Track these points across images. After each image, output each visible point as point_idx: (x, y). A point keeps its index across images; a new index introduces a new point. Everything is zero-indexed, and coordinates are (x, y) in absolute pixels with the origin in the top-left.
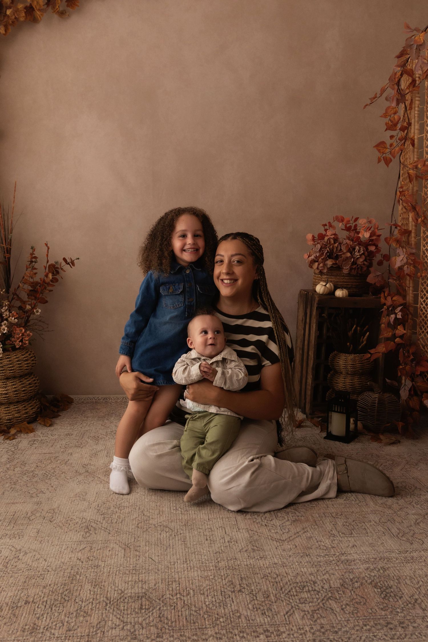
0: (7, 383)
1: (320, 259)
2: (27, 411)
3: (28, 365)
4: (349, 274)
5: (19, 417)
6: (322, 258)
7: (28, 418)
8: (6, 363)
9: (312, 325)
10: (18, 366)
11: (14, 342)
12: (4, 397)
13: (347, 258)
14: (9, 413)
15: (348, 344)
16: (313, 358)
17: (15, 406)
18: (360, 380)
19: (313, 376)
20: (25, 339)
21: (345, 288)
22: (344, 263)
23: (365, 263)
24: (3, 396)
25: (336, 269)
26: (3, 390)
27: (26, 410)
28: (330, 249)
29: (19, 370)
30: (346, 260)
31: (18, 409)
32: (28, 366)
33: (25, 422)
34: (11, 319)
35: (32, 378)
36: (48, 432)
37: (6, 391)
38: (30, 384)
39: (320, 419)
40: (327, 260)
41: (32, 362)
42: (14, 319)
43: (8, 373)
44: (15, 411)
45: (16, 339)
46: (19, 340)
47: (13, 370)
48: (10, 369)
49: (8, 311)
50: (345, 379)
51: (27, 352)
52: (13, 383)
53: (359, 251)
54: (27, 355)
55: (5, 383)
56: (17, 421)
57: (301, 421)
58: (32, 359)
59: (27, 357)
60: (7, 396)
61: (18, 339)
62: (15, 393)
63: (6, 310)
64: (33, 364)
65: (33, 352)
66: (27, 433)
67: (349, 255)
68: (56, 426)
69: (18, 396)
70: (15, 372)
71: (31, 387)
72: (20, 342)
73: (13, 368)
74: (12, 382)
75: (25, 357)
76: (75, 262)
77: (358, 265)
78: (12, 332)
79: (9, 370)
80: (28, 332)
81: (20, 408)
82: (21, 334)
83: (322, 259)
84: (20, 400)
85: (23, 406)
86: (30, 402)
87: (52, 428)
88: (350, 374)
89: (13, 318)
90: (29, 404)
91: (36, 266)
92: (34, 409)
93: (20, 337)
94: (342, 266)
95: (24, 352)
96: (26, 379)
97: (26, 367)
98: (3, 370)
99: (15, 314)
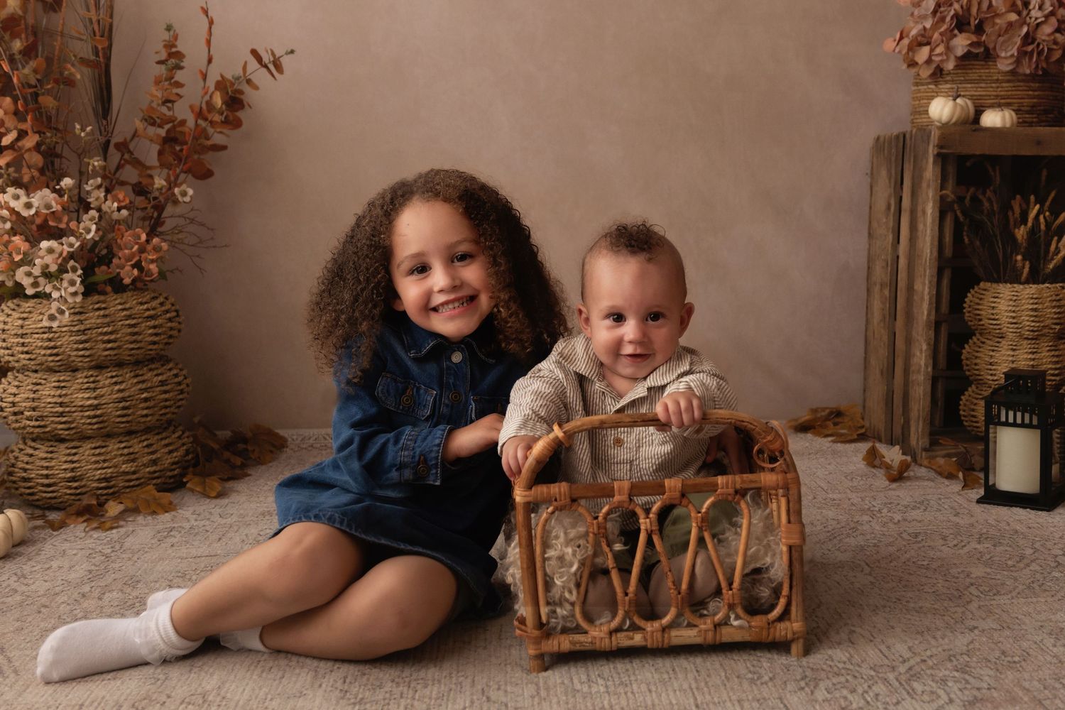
0: (98, 378)
1: (936, 36)
2: (154, 457)
3: (156, 331)
4: (1013, 72)
5: (134, 473)
6: (942, 29)
7: (158, 478)
8: (93, 321)
9: (920, 208)
10: (130, 330)
11: (119, 268)
12: (89, 417)
13: (1010, 24)
14: (104, 461)
15: (1019, 258)
16: (927, 297)
17: (121, 442)
18: (1057, 353)
19: (929, 344)
20: (146, 260)
21: (1008, 105)
22: (1001, 39)
23: (1058, 35)
24: (89, 414)
25: (980, 57)
26: (87, 395)
27: (152, 454)
28: (962, 7)
29: (131, 343)
30: (1006, 31)
31: (131, 450)
32: (156, 335)
33: (151, 487)
34: (110, 208)
35: (170, 370)
36: (213, 511)
37: (95, 398)
38: (162, 383)
39: (954, 459)
40: (955, 36)
41: (169, 325)
42: (119, 209)
44: (122, 455)
45: (123, 261)
46: (132, 263)
47: (115, 341)
48: (106, 338)
49: (102, 190)
50: (1014, 350)
51: (154, 298)
52: (114, 380)
53: (1040, 8)
54: (155, 303)
55: (92, 379)
56: (127, 484)
57: (904, 467)
58: (168, 315)
59: (154, 309)
61: (129, 260)
62: (121, 405)
63: (99, 187)
64: (171, 329)
65: (172, 300)
66: (154, 513)
67: (1013, 17)
68: (234, 497)
69: (129, 415)
70: (119, 347)
71: (165, 392)
72: (133, 266)
73: (113, 337)
74: (112, 377)
75: (148, 310)
76: (284, 61)
77: (1039, 45)
78: (114, 246)
79: (105, 342)
80: (156, 240)
81: (137, 448)
82: (136, 247)
83: (941, 34)
84: (133, 428)
85: (145, 443)
86: (164, 435)
87: (225, 501)
88: (1027, 339)
89: (116, 205)
90: (162, 439)
91: (179, 76)
92: (175, 454)
93: (133, 255)
94: (995, 48)
95: (146, 296)
96: (151, 370)
97: (151, 335)
98: (86, 341)
99: (121, 197)
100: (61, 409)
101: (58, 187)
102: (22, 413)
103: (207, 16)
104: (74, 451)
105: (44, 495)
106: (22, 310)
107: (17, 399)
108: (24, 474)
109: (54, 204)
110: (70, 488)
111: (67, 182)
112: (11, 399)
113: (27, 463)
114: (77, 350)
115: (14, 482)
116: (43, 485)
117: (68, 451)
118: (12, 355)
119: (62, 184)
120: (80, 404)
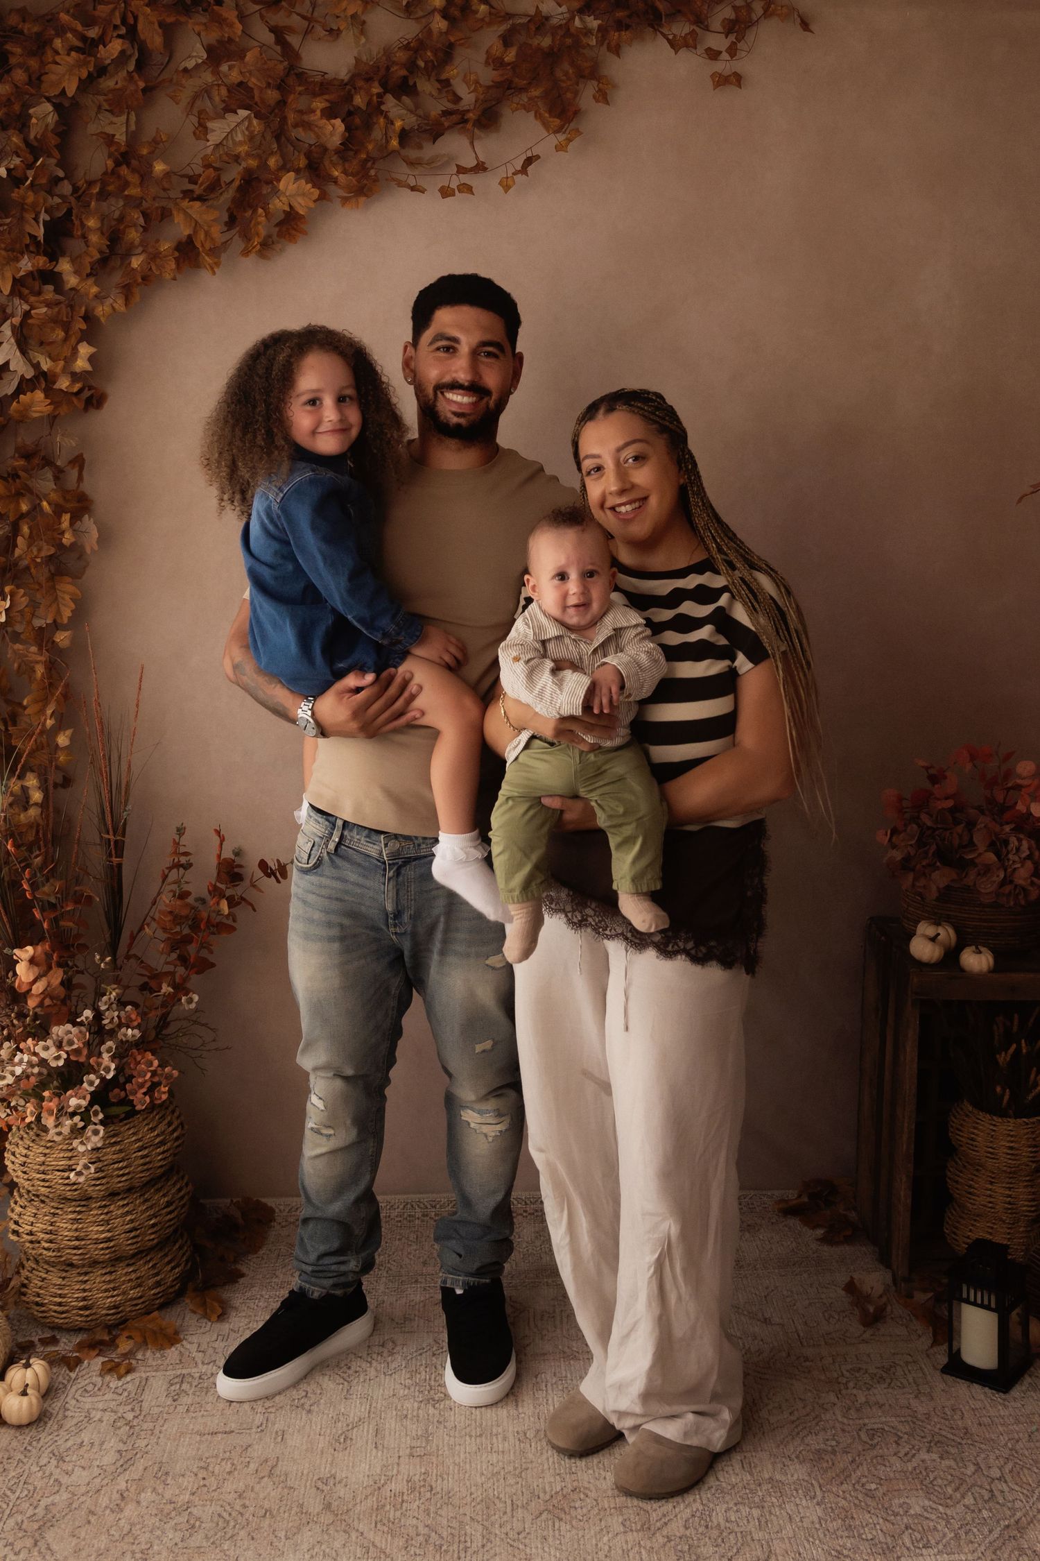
0: (112, 1207)
2: (158, 1278)
3: (165, 1155)
4: (994, 903)
5: (141, 1297)
6: (925, 864)
7: (162, 1298)
10: (142, 1161)
11: (132, 1096)
12: (102, 1249)
13: (988, 866)
14: (114, 1289)
15: (998, 1089)
17: (128, 1265)
20: (159, 1089)
21: (986, 945)
22: (980, 878)
23: (1034, 879)
24: (101, 1246)
26: (102, 1228)
27: (157, 1274)
28: (943, 841)
29: (142, 1172)
30: (985, 873)
31: (138, 1274)
32: (165, 1158)
34: (125, 1035)
35: (174, 1184)
36: (216, 1345)
37: (109, 1231)
38: (169, 1204)
39: (930, 1295)
40: (938, 868)
41: (176, 1144)
42: (133, 1031)
43: (118, 1184)
44: (129, 1280)
45: (136, 1089)
46: (144, 1090)
47: (128, 1173)
49: (115, 1006)
51: (163, 1118)
52: (126, 1209)
53: (1018, 851)
54: (162, 1127)
55: (106, 1210)
56: (135, 1308)
58: (175, 1135)
59: (163, 1133)
60: (112, 1244)
61: (141, 1086)
62: (133, 1234)
63: (112, 1004)
64: (177, 1147)
65: (176, 1114)
66: (162, 1348)
67: (991, 857)
69: (139, 1242)
70: (134, 1178)
71: (170, 1213)
72: (145, 1094)
73: (128, 1170)
74: (124, 1205)
75: (158, 1135)
77: (1015, 889)
79: (119, 1176)
80: (167, 1068)
81: (142, 1271)
82: (149, 1075)
85: (150, 1264)
89: (130, 1029)
90: (166, 1255)
92: (177, 1270)
93: (146, 1081)
94: (975, 884)
95: (154, 1117)
96: (158, 1190)
97: (161, 1160)
98: (103, 1178)
99: (133, 1017)
100: (77, 1243)
101: (78, 1020)
102: (39, 1242)
103: (220, 836)
104: (86, 1278)
105: (57, 1320)
106: (43, 1143)
107: (35, 1229)
108: (38, 1299)
109: (75, 1040)
110: (81, 1316)
111: (88, 1013)
112: (29, 1228)
113: (40, 1288)
114: (94, 1185)
115: (28, 1303)
116: (55, 1312)
117: (81, 1278)
118: (33, 1186)
119: (83, 1018)
120: (96, 1236)
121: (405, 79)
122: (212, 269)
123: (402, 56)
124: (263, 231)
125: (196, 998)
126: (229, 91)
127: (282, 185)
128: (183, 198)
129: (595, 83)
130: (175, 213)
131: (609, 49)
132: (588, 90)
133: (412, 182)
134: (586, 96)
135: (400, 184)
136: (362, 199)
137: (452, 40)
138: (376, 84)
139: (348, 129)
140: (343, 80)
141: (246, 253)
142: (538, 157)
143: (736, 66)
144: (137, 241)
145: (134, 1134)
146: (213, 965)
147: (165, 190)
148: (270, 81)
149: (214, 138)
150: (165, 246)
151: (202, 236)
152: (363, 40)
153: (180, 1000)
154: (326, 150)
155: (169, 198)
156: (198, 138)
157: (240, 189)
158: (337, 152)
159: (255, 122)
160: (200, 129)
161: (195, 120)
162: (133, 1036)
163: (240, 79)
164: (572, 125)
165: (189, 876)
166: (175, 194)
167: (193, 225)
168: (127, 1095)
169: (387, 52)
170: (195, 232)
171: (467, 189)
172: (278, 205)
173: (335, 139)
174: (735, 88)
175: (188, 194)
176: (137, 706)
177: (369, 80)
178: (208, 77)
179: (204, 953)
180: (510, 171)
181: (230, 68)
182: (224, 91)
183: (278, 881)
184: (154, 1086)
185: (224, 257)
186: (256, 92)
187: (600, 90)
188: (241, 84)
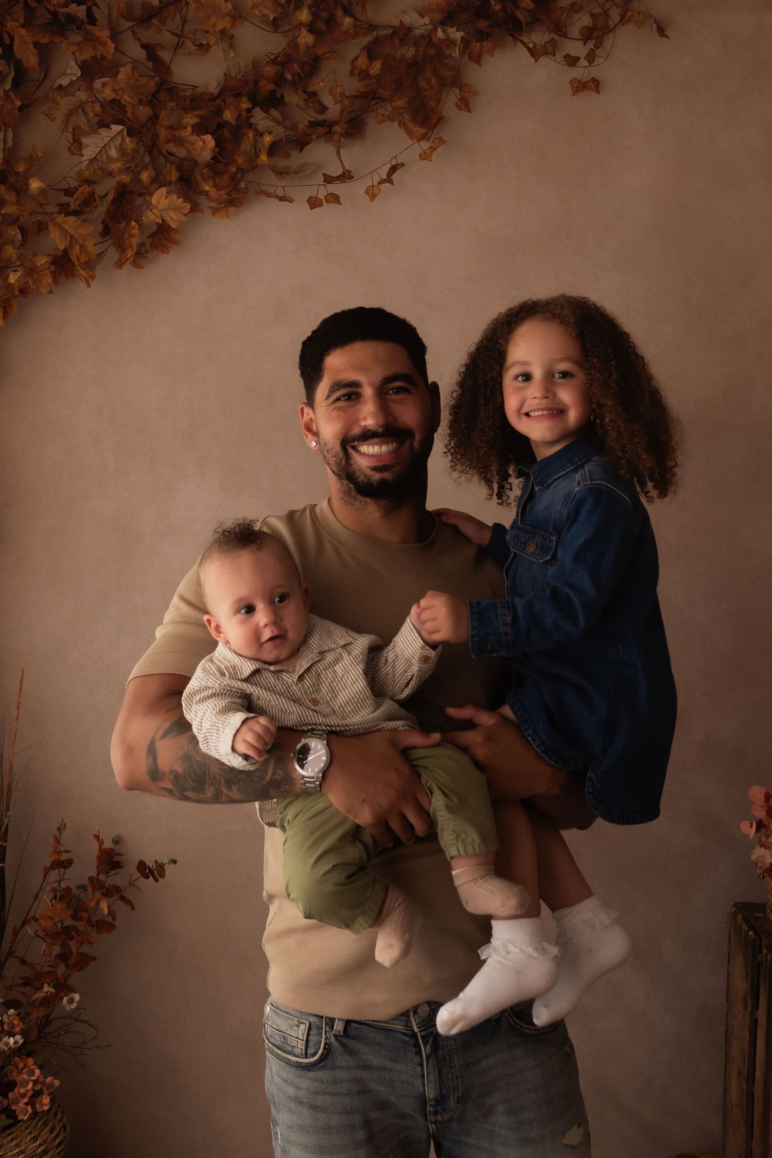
11: (13, 1103)
34: (8, 1044)
41: (63, 1147)
42: (15, 1039)
45: (18, 1096)
46: (26, 1100)
51: (46, 1124)
54: (45, 1134)
58: (57, 1141)
59: (45, 1142)
61: (23, 1096)
72: (27, 1104)
75: (40, 1145)
76: (168, 868)
80: (49, 1079)
82: (31, 1085)
89: (12, 1039)
93: (28, 1091)
95: (37, 1124)
99: (16, 1022)
103: (99, 841)
121: (273, 93)
122: (87, 282)
123: (270, 71)
124: (135, 242)
125: (77, 997)
126: (102, 106)
127: (154, 199)
128: (59, 213)
129: (457, 91)
130: (51, 228)
131: (471, 58)
132: (451, 99)
133: (280, 193)
134: (449, 102)
135: (269, 195)
136: (232, 209)
137: (319, 53)
138: (245, 99)
139: (218, 143)
140: (212, 94)
141: (120, 264)
142: (403, 165)
143: (595, 72)
144: (14, 257)
145: (17, 1145)
146: (94, 959)
147: (41, 205)
148: (142, 98)
149: (89, 153)
150: (42, 261)
151: (77, 250)
152: (232, 54)
153: (62, 999)
154: (196, 163)
155: (46, 213)
156: (73, 154)
157: (114, 202)
158: (208, 165)
159: (128, 140)
160: (75, 144)
161: (70, 136)
162: (15, 1043)
163: (113, 96)
164: (436, 134)
165: (70, 872)
166: (52, 208)
167: (69, 239)
168: (9, 1105)
169: (256, 65)
170: (71, 246)
171: (334, 199)
172: (150, 218)
173: (205, 154)
174: (593, 94)
175: (64, 209)
176: (18, 708)
177: (238, 95)
178: (82, 96)
179: (85, 949)
180: (377, 179)
181: (104, 85)
182: (97, 108)
183: (156, 880)
184: (37, 1094)
185: (98, 270)
186: (129, 109)
187: (462, 98)
188: (113, 101)
